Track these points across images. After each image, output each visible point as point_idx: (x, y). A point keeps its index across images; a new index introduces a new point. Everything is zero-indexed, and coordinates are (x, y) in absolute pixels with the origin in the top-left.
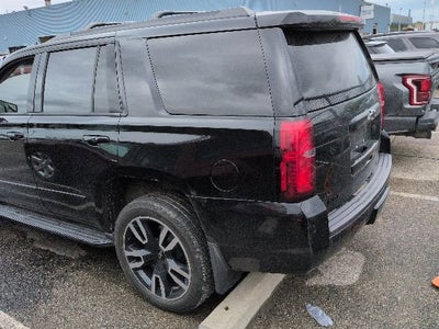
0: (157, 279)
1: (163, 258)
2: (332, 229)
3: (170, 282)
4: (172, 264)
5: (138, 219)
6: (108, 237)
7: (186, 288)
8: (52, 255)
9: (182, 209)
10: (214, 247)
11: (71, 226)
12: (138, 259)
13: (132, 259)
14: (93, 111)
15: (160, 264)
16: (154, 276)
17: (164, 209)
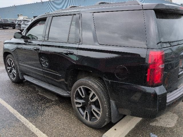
0: (87, 113)
1: (90, 105)
2: (168, 101)
3: (92, 115)
4: (94, 107)
5: (81, 87)
6: (68, 93)
7: (99, 118)
8: (45, 98)
9: (100, 85)
10: (113, 103)
11: (54, 87)
12: (80, 103)
13: (77, 103)
14: (68, 41)
15: (89, 107)
16: (86, 111)
17: (93, 84)
